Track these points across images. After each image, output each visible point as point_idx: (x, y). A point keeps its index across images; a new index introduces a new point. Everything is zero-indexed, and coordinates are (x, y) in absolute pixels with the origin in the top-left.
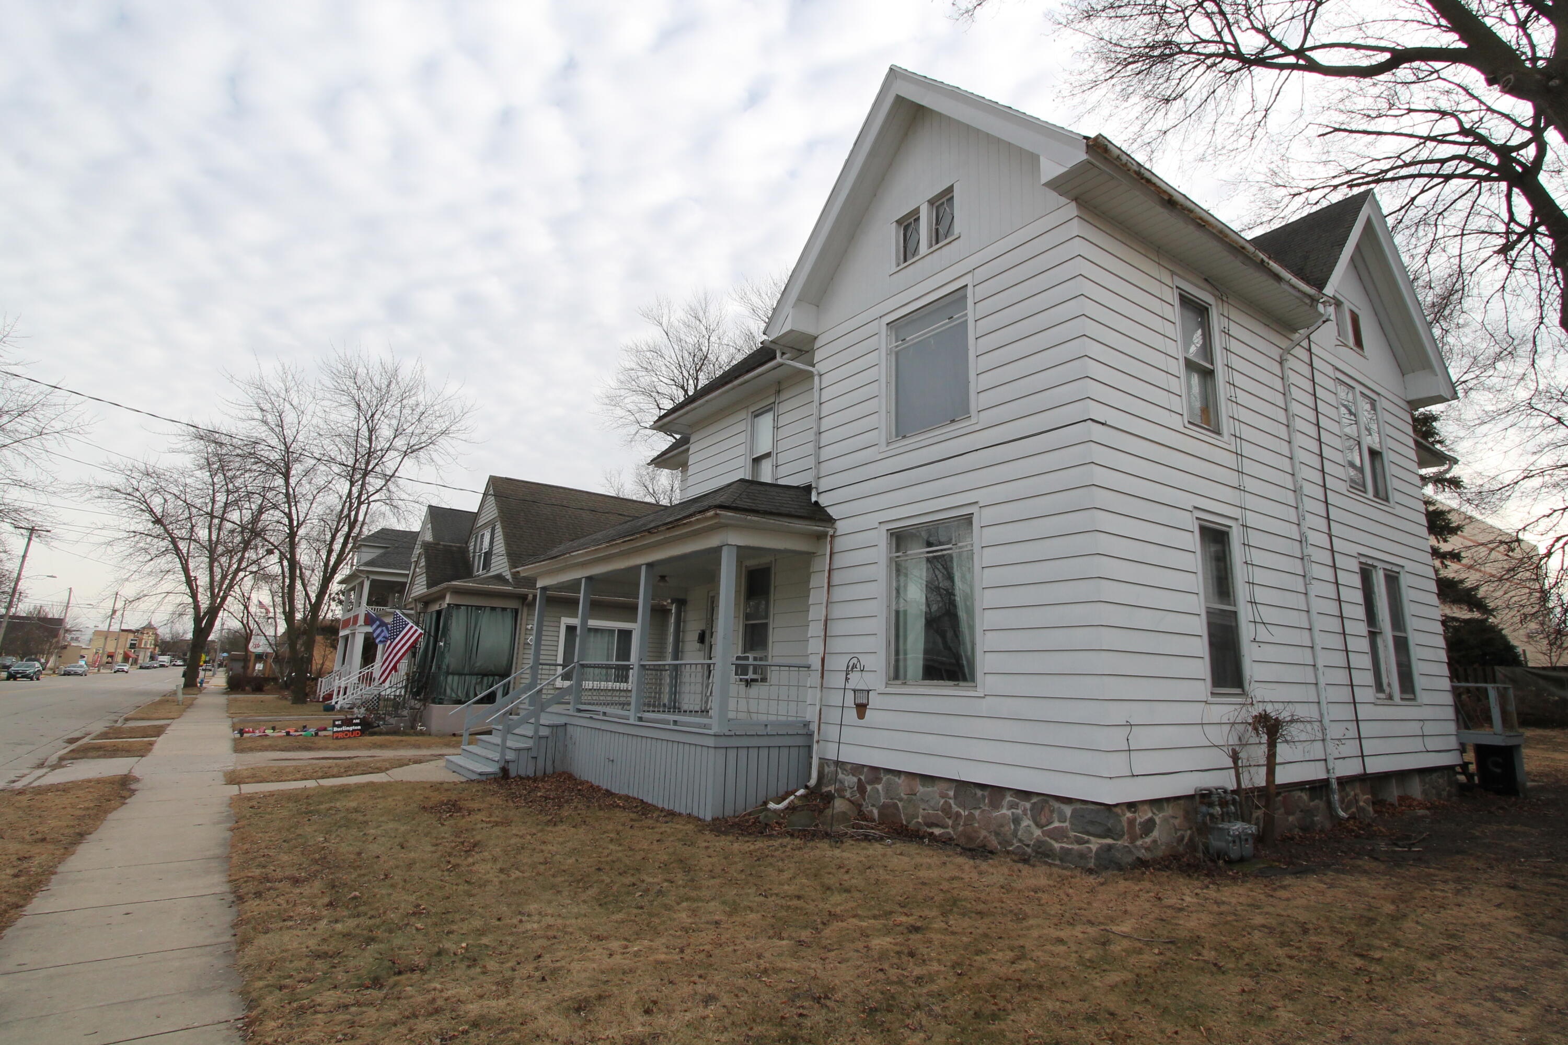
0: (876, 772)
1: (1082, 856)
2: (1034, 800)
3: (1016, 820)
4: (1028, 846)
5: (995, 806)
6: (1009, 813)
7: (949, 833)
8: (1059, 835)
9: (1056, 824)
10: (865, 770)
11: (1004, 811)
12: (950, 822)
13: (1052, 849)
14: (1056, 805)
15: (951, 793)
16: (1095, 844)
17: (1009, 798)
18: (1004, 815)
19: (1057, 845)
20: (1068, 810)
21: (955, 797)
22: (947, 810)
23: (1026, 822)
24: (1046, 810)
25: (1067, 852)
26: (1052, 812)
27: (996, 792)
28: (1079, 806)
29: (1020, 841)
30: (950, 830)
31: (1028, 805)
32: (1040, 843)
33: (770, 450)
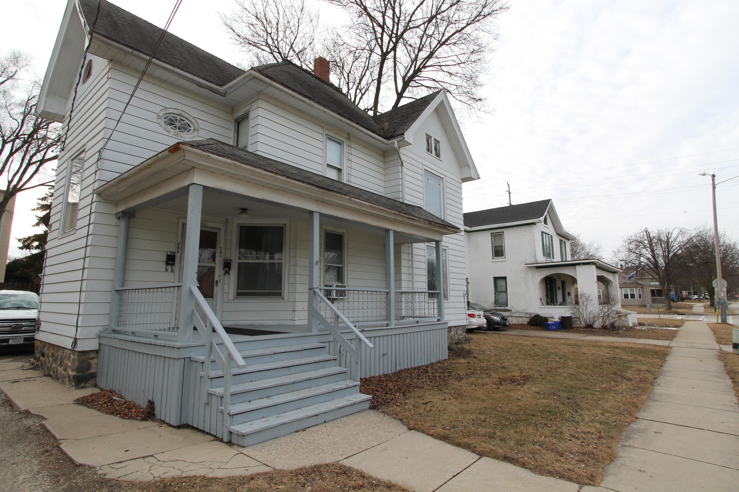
1: (463, 338)
8: (460, 335)
9: (459, 332)
11: (452, 332)
14: (459, 328)
17: (453, 329)
18: (453, 334)
23: (456, 334)
28: (462, 327)
29: (455, 339)
31: (456, 330)
32: (458, 338)
33: (341, 168)
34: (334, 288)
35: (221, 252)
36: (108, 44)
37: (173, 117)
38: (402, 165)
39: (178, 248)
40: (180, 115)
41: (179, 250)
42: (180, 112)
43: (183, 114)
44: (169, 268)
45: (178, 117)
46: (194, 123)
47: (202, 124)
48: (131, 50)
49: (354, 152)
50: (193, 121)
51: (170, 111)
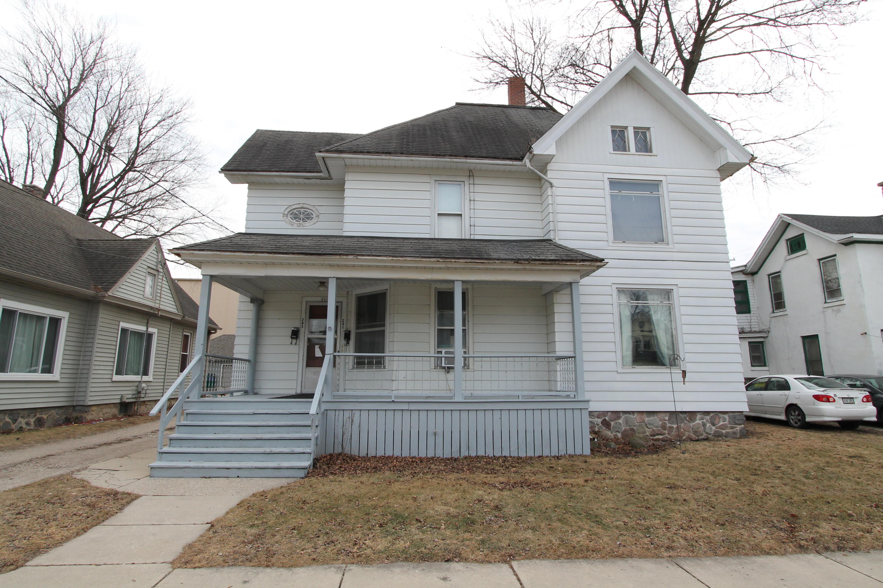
0: (617, 414)
1: (734, 433)
2: (712, 415)
3: (704, 425)
4: (709, 434)
5: (692, 420)
6: (700, 422)
7: (666, 437)
8: (724, 427)
9: (722, 423)
10: (609, 414)
11: (697, 422)
12: (666, 432)
13: (722, 434)
14: (721, 415)
15: (667, 418)
16: (738, 428)
17: (699, 416)
18: (698, 424)
19: (724, 431)
20: (726, 416)
21: (669, 420)
22: (664, 427)
23: (708, 425)
24: (717, 418)
25: (728, 433)
26: (719, 418)
27: (692, 414)
28: (731, 414)
29: (707, 433)
30: (667, 435)
31: (708, 417)
32: (716, 432)
33: (461, 213)
34: (443, 355)
35: (343, 324)
36: (234, 175)
37: (297, 211)
38: (552, 185)
39: (303, 323)
40: (302, 208)
41: (304, 325)
42: (301, 205)
43: (305, 206)
44: (294, 341)
45: (302, 210)
46: (315, 211)
47: (321, 210)
48: (246, 173)
49: (478, 188)
50: (314, 209)
51: (294, 207)
